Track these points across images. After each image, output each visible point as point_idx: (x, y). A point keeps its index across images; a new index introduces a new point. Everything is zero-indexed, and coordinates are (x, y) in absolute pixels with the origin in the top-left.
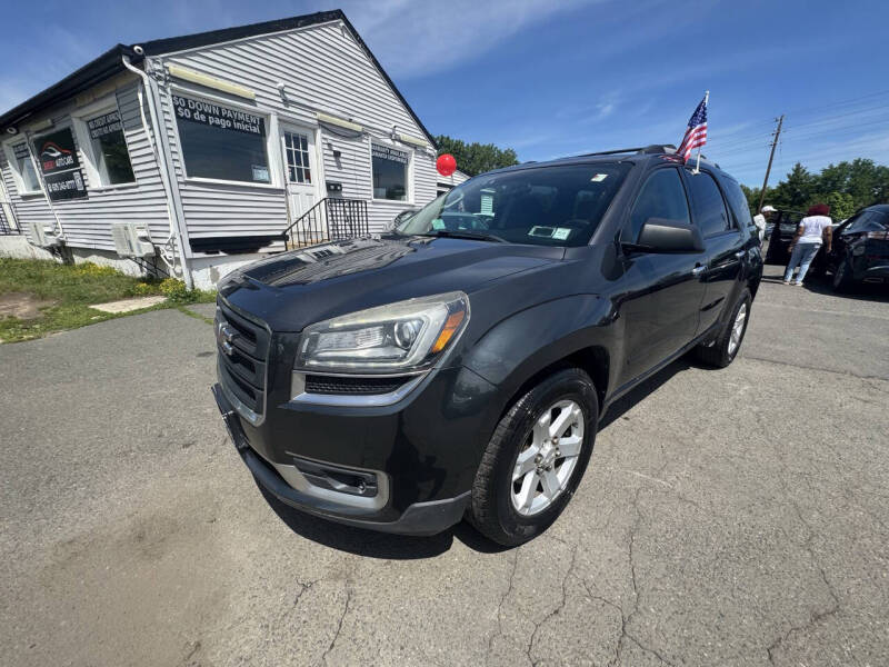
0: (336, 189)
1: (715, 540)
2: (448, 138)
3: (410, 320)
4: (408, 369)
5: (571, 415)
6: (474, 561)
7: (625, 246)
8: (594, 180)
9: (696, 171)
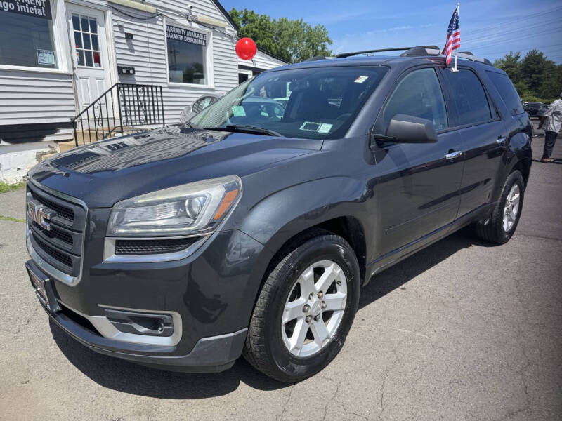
0: (128, 73)
1: (452, 372)
2: (252, 12)
3: (197, 197)
4: (197, 231)
5: (332, 274)
6: (256, 396)
7: (377, 139)
8: (356, 81)
9: (455, 69)
